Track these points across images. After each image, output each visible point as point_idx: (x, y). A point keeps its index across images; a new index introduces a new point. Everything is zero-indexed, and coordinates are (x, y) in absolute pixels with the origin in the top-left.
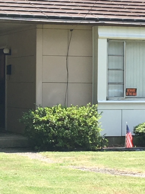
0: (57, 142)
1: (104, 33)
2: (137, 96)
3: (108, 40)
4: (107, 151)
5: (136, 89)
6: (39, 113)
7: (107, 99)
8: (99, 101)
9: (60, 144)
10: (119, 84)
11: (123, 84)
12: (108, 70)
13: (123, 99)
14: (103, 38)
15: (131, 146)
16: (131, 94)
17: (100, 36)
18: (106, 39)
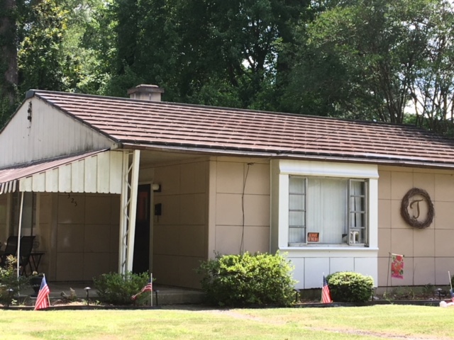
0: (247, 297)
1: (286, 168)
2: (319, 242)
3: (290, 176)
4: (303, 307)
5: (318, 234)
6: (225, 263)
7: (289, 245)
8: (280, 248)
9: (253, 299)
10: (301, 227)
11: (305, 228)
12: (290, 210)
13: (305, 246)
14: (284, 174)
15: (329, 301)
16: (313, 239)
17: (281, 171)
18: (288, 176)
